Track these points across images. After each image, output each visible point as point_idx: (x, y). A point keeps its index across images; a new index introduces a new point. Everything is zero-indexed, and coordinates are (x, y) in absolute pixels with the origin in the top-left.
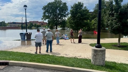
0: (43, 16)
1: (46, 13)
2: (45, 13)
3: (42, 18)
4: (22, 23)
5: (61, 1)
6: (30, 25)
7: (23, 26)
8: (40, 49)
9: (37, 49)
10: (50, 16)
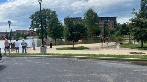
0: (30, 25)
1: (34, 22)
2: (32, 22)
3: (30, 27)
4: (7, 33)
5: (50, 10)
6: (17, 35)
7: (8, 37)
8: (18, 51)
9: (16, 51)
10: (39, 25)
